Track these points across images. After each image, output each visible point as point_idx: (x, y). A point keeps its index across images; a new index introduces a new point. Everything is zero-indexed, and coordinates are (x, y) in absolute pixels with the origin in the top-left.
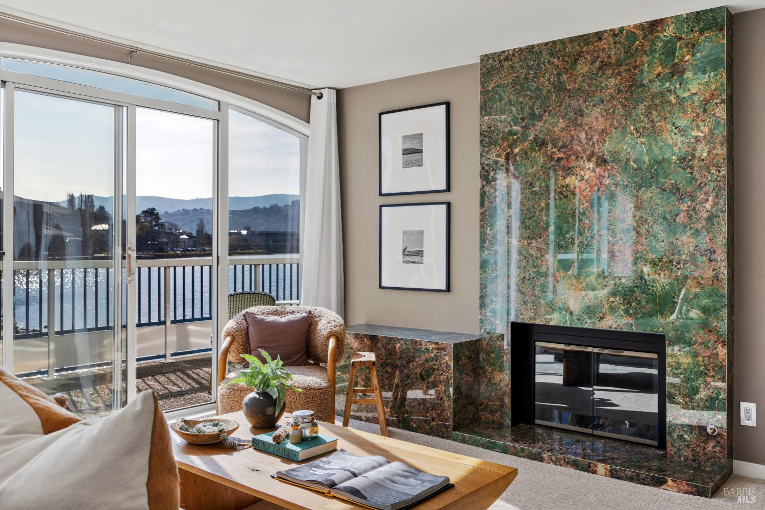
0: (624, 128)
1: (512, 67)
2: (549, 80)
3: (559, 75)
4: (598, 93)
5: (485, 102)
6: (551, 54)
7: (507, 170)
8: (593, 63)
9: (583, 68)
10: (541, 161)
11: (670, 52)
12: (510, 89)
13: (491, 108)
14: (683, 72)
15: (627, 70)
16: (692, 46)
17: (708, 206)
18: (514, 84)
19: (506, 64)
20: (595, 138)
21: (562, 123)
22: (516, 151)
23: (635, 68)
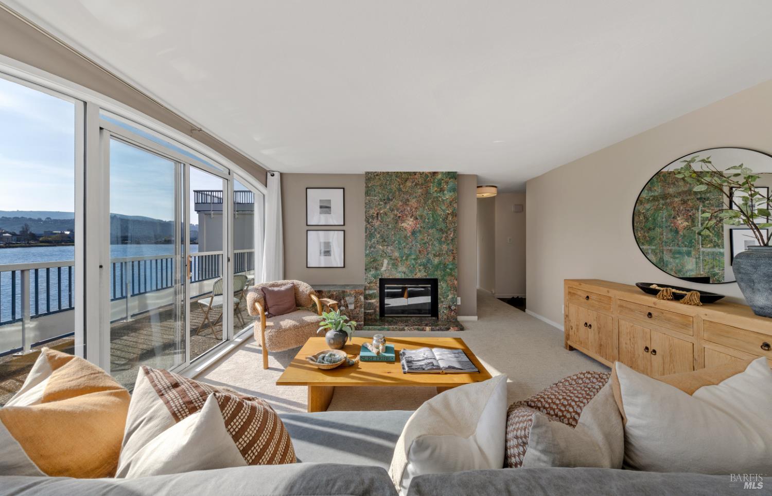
0: (424, 207)
1: (379, 179)
2: (395, 186)
3: (399, 185)
4: (414, 194)
5: (367, 191)
6: (396, 177)
7: (377, 219)
8: (412, 183)
9: (409, 184)
10: (392, 216)
11: (440, 184)
12: (379, 187)
13: (370, 194)
14: (444, 191)
15: (425, 187)
16: (447, 183)
17: (452, 235)
18: (381, 185)
19: (377, 177)
20: (414, 210)
21: (400, 203)
22: (382, 212)
23: (428, 187)
